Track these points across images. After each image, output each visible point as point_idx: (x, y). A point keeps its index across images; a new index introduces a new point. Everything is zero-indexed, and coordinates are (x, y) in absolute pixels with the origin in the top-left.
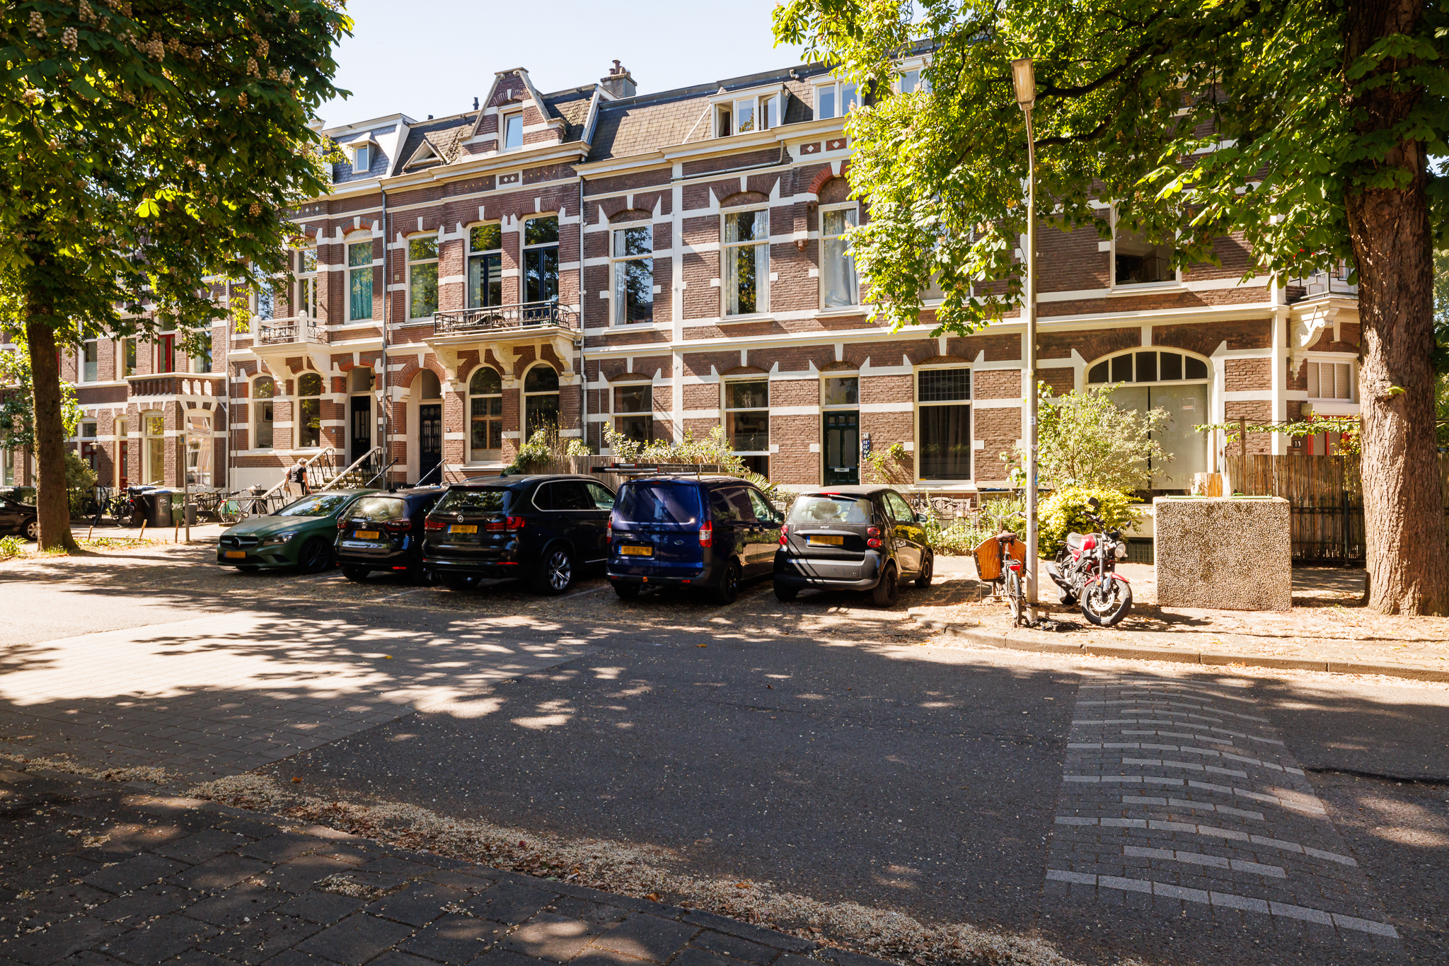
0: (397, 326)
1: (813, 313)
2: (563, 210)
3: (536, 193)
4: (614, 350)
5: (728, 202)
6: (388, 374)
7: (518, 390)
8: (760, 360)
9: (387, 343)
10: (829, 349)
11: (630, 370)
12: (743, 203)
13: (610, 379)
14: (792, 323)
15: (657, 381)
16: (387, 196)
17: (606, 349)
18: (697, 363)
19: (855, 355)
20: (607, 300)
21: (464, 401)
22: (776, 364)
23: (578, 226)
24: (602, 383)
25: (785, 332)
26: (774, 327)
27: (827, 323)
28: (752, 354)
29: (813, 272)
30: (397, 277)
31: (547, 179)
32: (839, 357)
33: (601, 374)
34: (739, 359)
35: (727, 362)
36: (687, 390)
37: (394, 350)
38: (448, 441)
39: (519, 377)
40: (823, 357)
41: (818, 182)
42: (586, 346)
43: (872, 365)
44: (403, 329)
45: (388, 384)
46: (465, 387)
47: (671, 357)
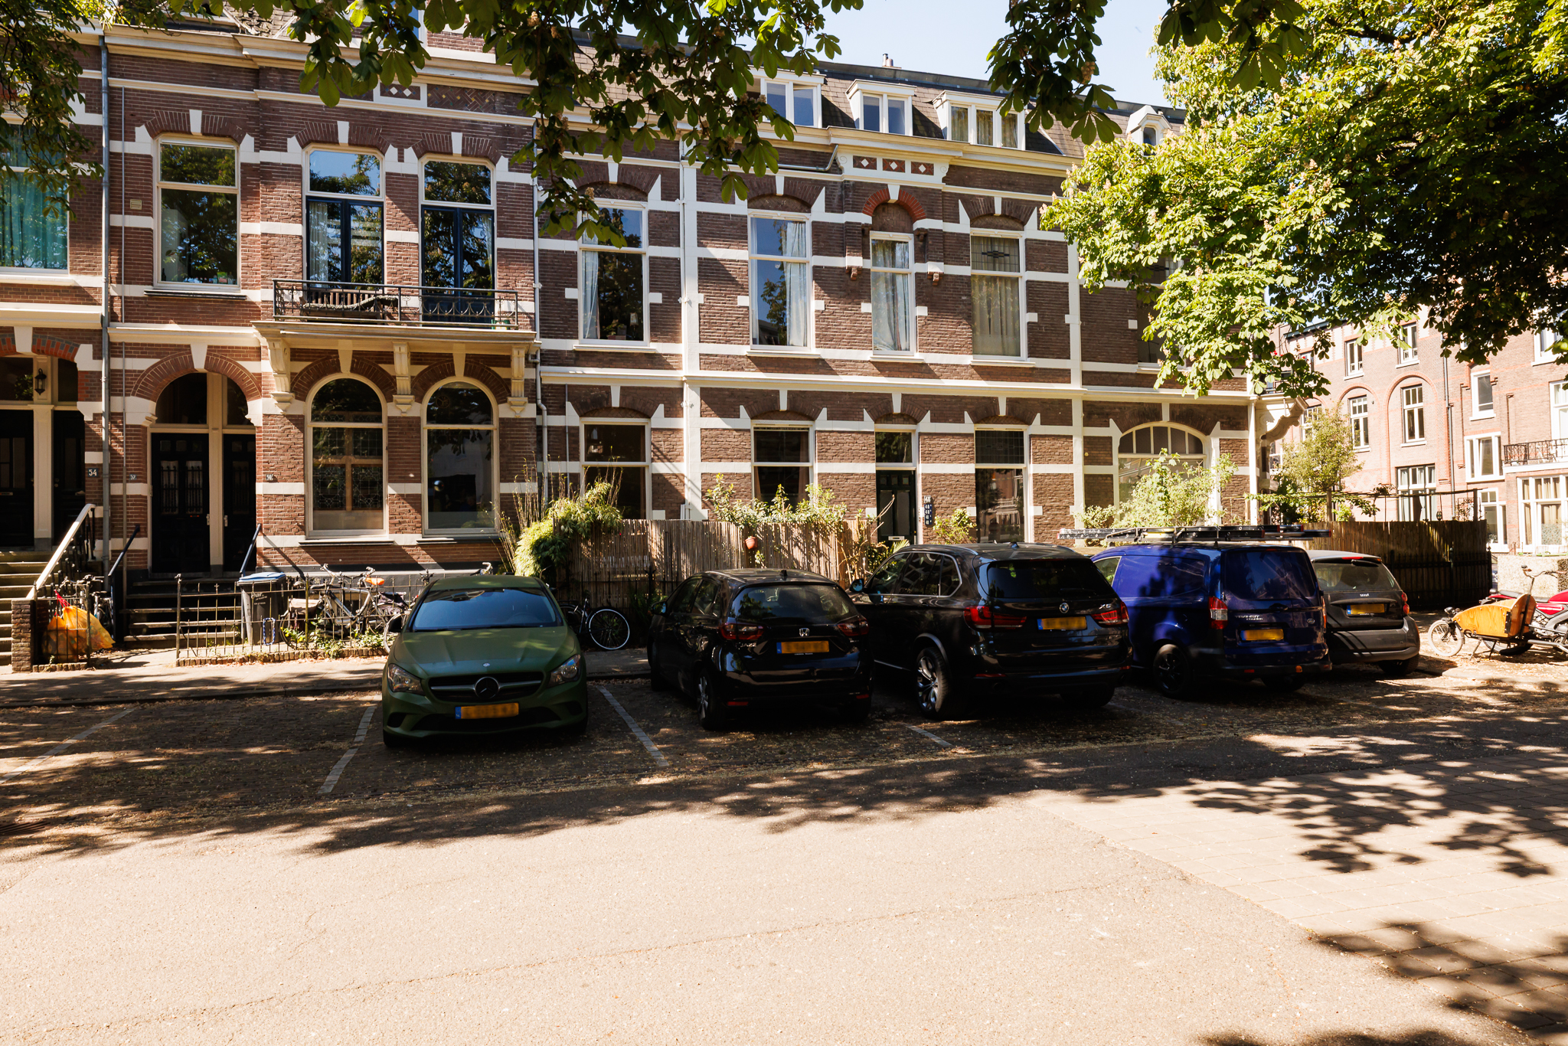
0: (138, 291)
1: (868, 355)
2: (503, 162)
3: (456, 125)
4: (591, 374)
5: (757, 203)
6: (112, 374)
7: (419, 419)
8: (804, 405)
9: (113, 317)
10: (886, 399)
11: (616, 402)
12: (776, 208)
13: (582, 414)
14: (843, 363)
15: (659, 419)
16: (110, 56)
17: (579, 370)
18: (718, 400)
19: (915, 407)
20: (575, 301)
21: (302, 429)
22: (824, 411)
23: (530, 188)
24: (571, 418)
25: (834, 373)
26: (819, 365)
27: (884, 368)
28: (793, 396)
29: (866, 307)
30: (136, 204)
31: (475, 108)
32: (897, 409)
33: (569, 405)
34: (776, 401)
35: (762, 403)
36: (706, 435)
37: (126, 331)
38: (267, 497)
39: (420, 399)
40: (878, 405)
41: (874, 204)
42: (543, 363)
43: (932, 421)
44: (151, 296)
45: (113, 391)
46: (305, 408)
47: (682, 390)
